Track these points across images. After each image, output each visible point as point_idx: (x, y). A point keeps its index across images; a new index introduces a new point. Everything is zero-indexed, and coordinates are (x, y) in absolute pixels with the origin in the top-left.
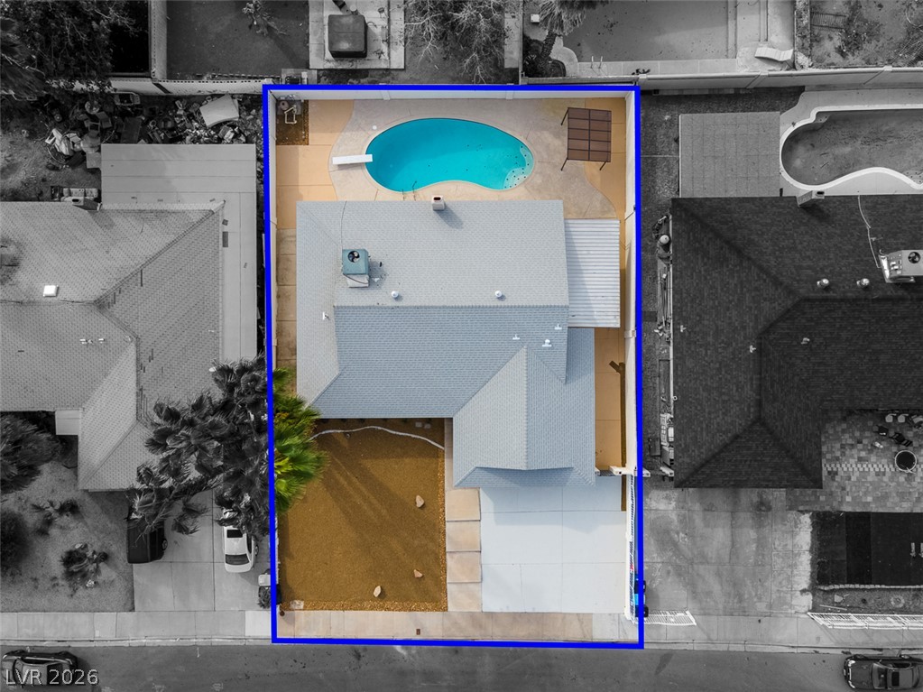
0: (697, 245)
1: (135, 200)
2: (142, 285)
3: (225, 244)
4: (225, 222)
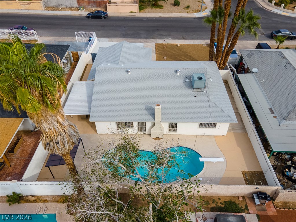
3: (271, 110)
4: (275, 117)
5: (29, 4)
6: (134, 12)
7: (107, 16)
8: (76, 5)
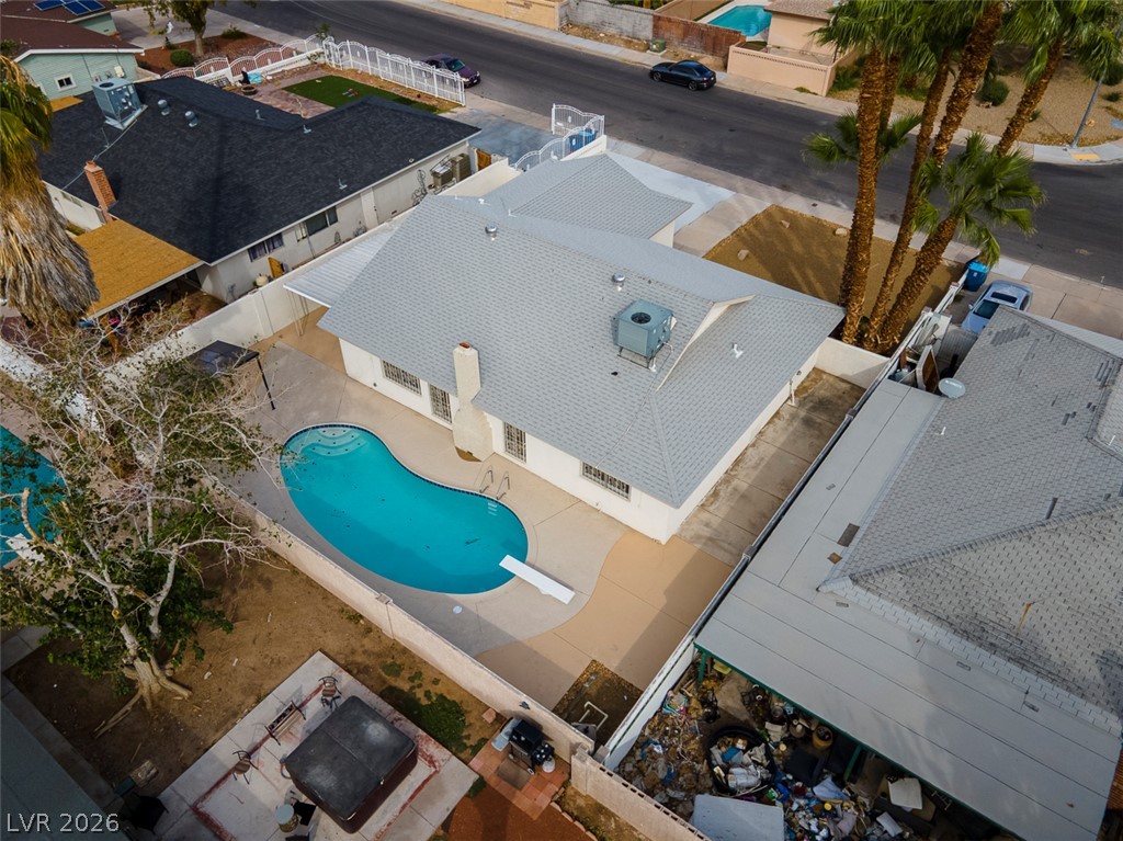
0: (244, 215)
1: (1029, 700)
2: (1055, 500)
3: (851, 532)
4: (835, 559)
5: (528, 5)
6: (808, 92)
7: (711, 83)
8: (648, 33)
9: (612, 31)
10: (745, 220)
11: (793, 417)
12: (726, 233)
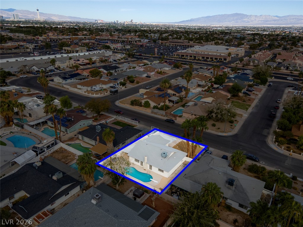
3: (185, 175)
5: (146, 109)
7: (174, 122)
8: (164, 114)
9: (159, 113)
10: (178, 143)
11: (182, 166)
12: (175, 144)
